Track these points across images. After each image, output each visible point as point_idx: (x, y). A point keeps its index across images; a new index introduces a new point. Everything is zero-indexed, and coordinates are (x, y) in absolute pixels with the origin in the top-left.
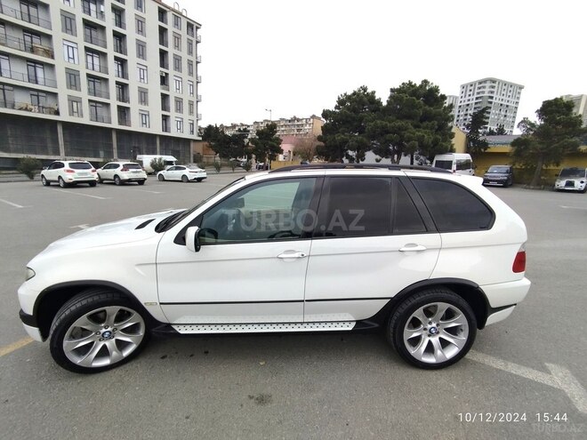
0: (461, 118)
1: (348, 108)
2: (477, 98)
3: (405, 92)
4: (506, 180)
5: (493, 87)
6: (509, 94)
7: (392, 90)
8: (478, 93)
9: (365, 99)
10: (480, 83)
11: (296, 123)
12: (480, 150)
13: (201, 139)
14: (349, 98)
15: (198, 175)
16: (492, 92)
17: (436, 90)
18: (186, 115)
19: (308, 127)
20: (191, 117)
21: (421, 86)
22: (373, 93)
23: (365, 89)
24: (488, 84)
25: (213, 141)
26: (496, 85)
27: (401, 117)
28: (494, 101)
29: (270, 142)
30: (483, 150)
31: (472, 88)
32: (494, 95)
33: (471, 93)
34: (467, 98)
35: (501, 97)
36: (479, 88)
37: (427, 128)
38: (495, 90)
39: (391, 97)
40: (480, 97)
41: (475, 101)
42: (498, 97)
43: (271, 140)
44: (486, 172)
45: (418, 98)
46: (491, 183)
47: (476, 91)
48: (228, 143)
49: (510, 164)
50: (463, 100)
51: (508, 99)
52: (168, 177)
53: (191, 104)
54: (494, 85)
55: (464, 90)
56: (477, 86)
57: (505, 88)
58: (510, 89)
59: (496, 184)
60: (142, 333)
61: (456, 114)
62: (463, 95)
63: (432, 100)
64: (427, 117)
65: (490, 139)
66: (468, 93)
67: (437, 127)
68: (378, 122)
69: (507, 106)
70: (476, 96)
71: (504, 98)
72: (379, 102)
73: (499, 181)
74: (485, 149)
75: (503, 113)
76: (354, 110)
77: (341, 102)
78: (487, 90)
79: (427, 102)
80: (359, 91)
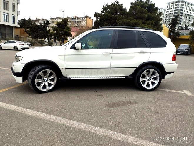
0: (167, 21)
1: (109, 12)
2: (175, 10)
3: (138, 5)
4: (188, 51)
5: (183, 5)
6: (191, 9)
7: (131, 4)
8: (176, 8)
9: (118, 8)
10: (176, 2)
11: (76, 20)
12: (176, 37)
13: (19, 26)
14: (109, 7)
15: (24, 46)
16: (183, 8)
17: (153, 5)
18: (10, 12)
19: (83, 23)
20: (14, 13)
21: (146, 2)
22: (122, 4)
23: (118, 3)
24: (180, 3)
25: (28, 28)
26: (184, 4)
27: (136, 18)
28: (183, 12)
29: (64, 30)
30: (177, 37)
31: (172, 5)
32: (183, 9)
33: (172, 7)
34: (170, 10)
35: (187, 11)
36: (176, 5)
37: (149, 24)
38: (184, 6)
39: (131, 7)
40: (177, 10)
41: (174, 12)
42: (185, 10)
43: (65, 28)
44: (178, 48)
45: (145, 8)
46: (180, 53)
47: (175, 6)
48: (37, 30)
49: (189, 44)
50: (168, 11)
51: (190, 11)
52: (5, 47)
53: (14, 5)
54: (183, 4)
55: (168, 6)
56: (175, 4)
57: (189, 5)
58: (191, 6)
59: (182, 53)
60: (55, 81)
61: (165, 18)
62: (168, 8)
63: (152, 10)
64: (149, 19)
65: (181, 32)
66: (171, 7)
67: (154, 24)
68: (125, 20)
69: (190, 15)
70: (174, 9)
71: (188, 11)
72: (125, 10)
73: (184, 52)
74: (178, 37)
75: (188, 19)
76: (112, 13)
77: (105, 9)
78: (180, 6)
79: (149, 11)
80: (115, 3)
